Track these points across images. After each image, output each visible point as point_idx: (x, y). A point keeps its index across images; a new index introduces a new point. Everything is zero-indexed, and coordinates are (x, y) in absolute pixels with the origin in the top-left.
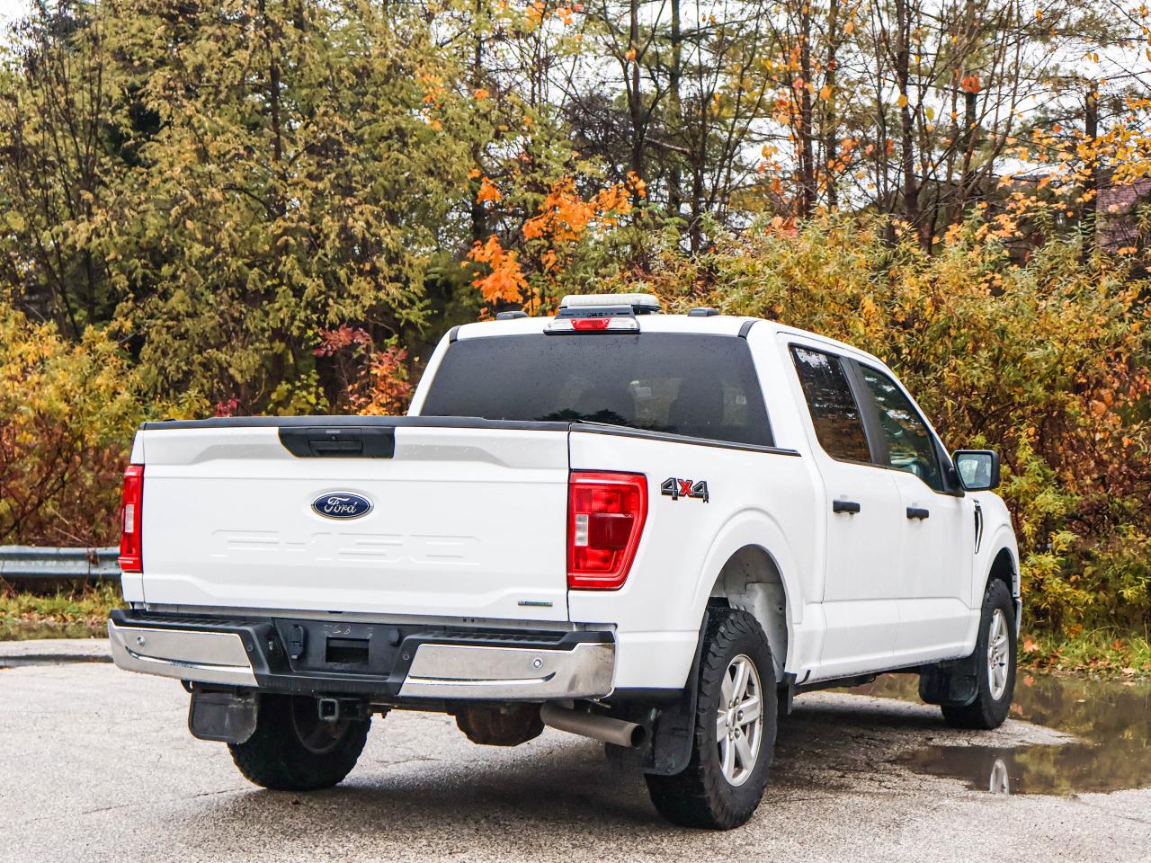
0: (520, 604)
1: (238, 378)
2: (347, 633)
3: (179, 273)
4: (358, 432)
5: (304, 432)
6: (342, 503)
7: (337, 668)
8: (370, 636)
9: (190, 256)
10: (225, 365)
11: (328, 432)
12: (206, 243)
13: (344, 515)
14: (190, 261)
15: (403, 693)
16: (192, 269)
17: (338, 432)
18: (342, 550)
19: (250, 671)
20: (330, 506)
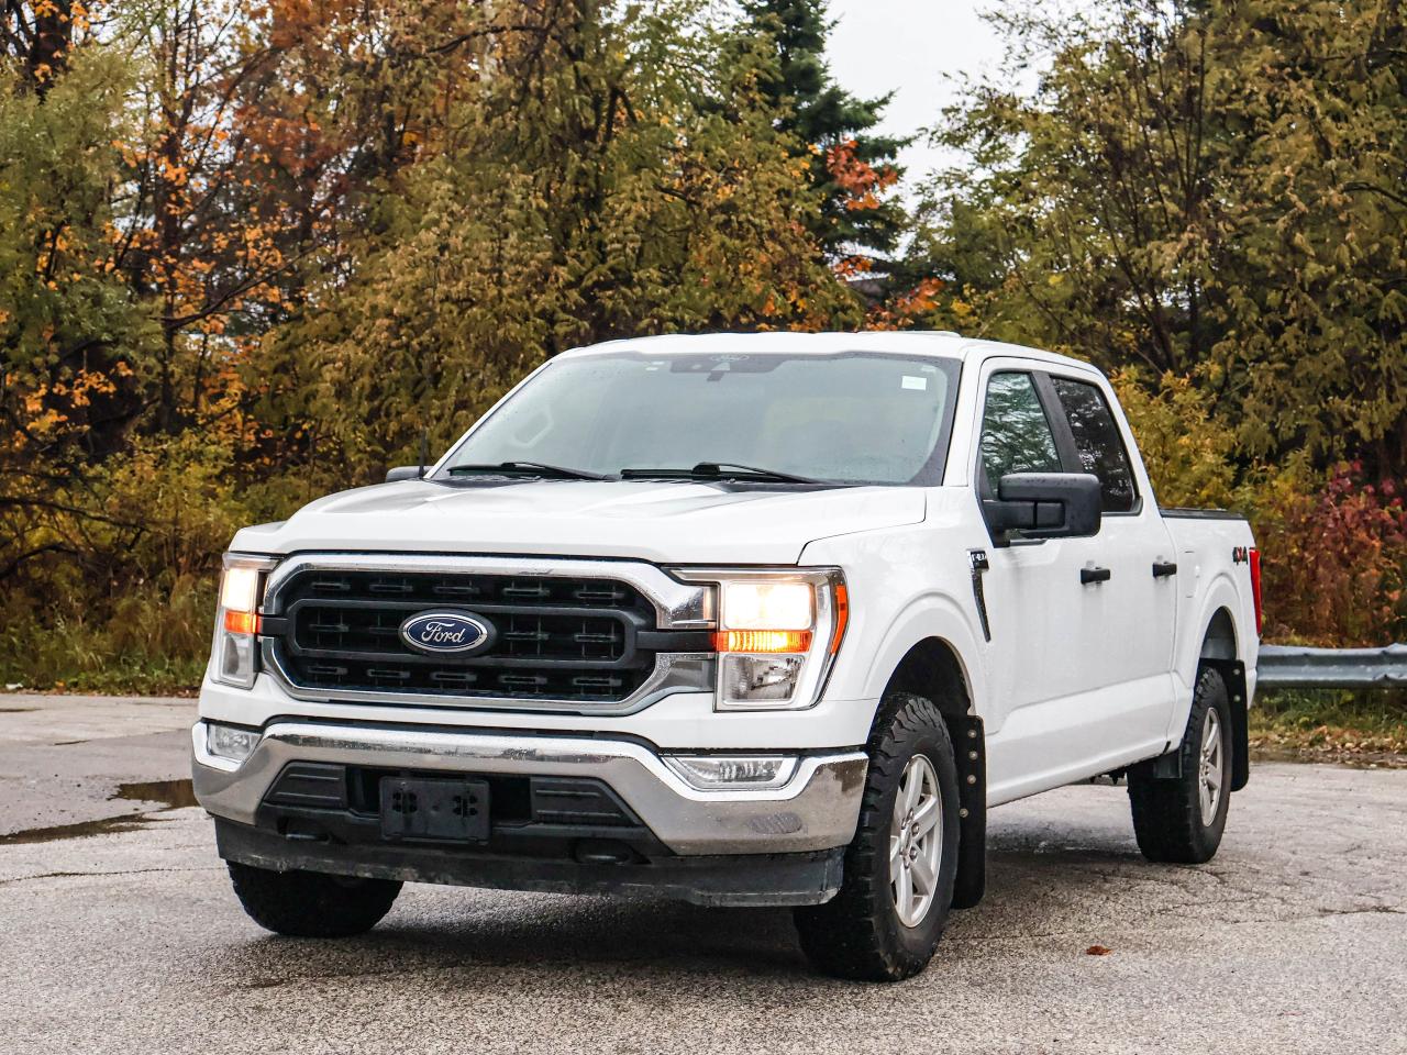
1: (1365, 434)
3: (1287, 301)
9: (1302, 280)
10: (1348, 418)
12: (1319, 259)
14: (1302, 286)
16: (1305, 295)
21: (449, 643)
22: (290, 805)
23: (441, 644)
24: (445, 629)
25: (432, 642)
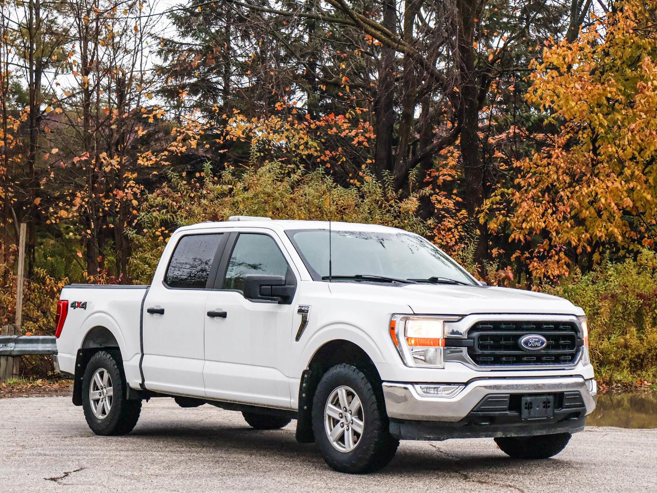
21: (537, 346)
22: (484, 411)
23: (534, 347)
24: (535, 341)
25: (531, 346)
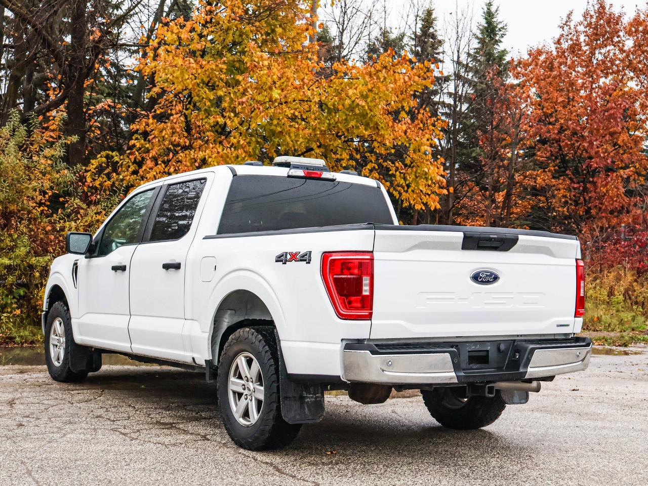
0: (558, 326)
2: (478, 347)
4: (504, 237)
5: (479, 236)
6: (487, 276)
7: (475, 367)
8: (489, 348)
11: (491, 236)
13: (488, 282)
15: (526, 377)
17: (496, 236)
18: (486, 302)
19: (453, 374)
20: (481, 277)
